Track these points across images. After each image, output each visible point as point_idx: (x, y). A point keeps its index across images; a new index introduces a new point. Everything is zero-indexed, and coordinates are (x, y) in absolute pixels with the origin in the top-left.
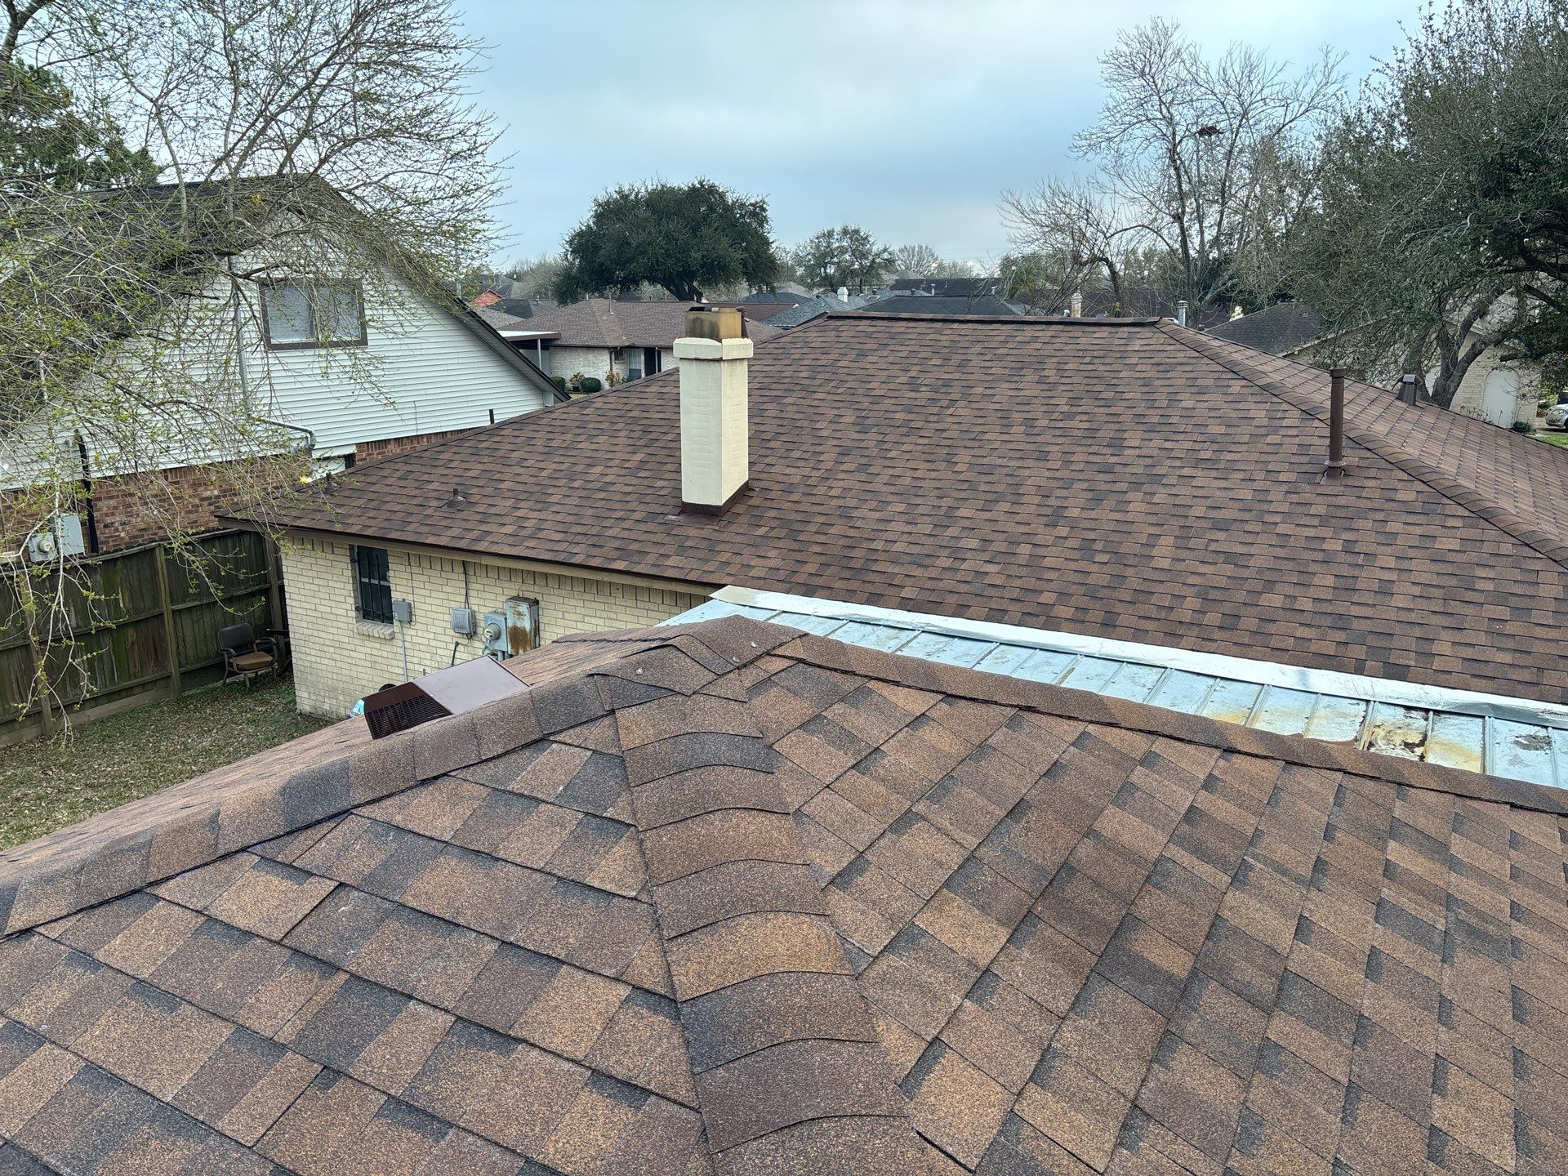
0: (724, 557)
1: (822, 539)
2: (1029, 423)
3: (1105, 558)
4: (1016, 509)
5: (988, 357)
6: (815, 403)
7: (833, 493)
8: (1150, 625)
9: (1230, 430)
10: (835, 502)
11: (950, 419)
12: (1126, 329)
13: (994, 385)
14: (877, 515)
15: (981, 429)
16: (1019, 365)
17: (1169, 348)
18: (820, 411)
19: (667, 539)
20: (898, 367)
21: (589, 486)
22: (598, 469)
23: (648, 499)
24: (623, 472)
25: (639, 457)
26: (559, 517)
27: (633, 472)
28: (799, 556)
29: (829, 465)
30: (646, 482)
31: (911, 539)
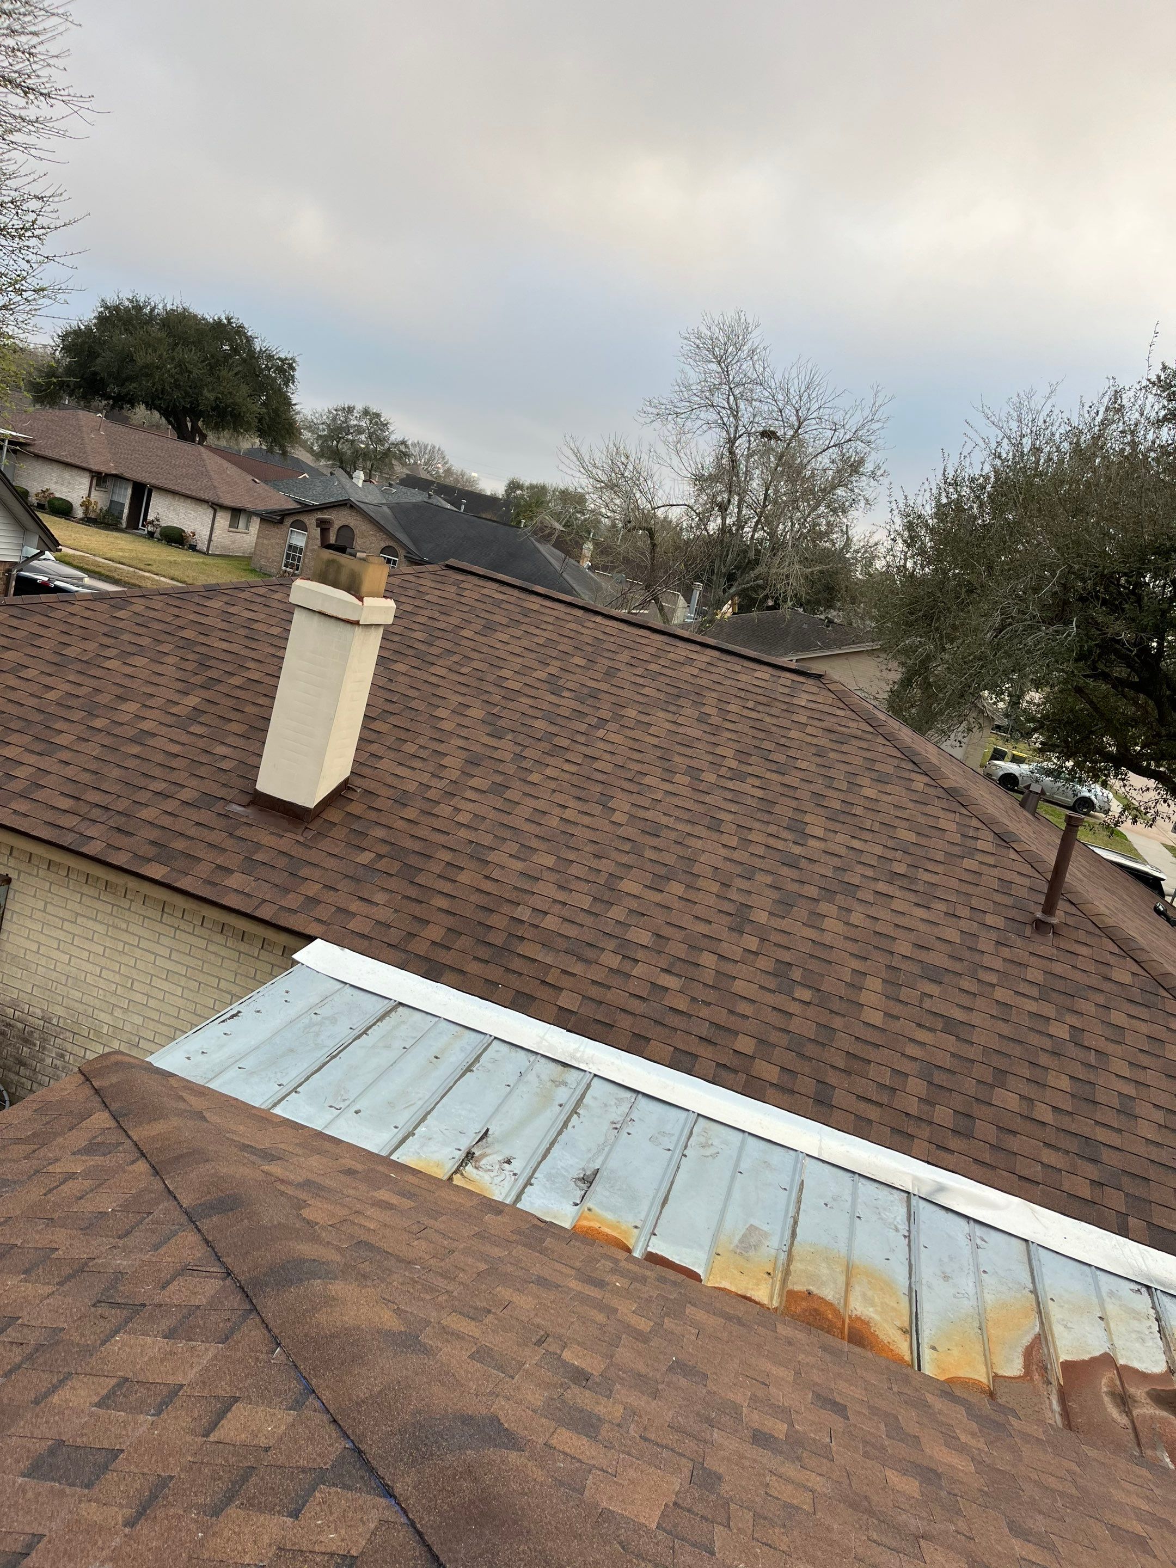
0: (312, 889)
1: (447, 887)
2: (694, 772)
3: (806, 995)
4: (692, 895)
5: (639, 671)
6: (434, 679)
7: (460, 818)
8: (873, 1113)
9: (923, 841)
10: (463, 833)
11: (600, 745)
12: (788, 675)
13: (648, 710)
14: (519, 866)
15: (638, 767)
16: (675, 691)
17: (839, 712)
18: (440, 692)
19: (229, 843)
20: (534, 655)
21: (118, 731)
22: (132, 707)
23: (202, 771)
24: (169, 720)
25: (192, 701)
26: (69, 772)
27: (183, 723)
28: (417, 910)
29: (455, 775)
30: (201, 743)
31: (566, 912)
